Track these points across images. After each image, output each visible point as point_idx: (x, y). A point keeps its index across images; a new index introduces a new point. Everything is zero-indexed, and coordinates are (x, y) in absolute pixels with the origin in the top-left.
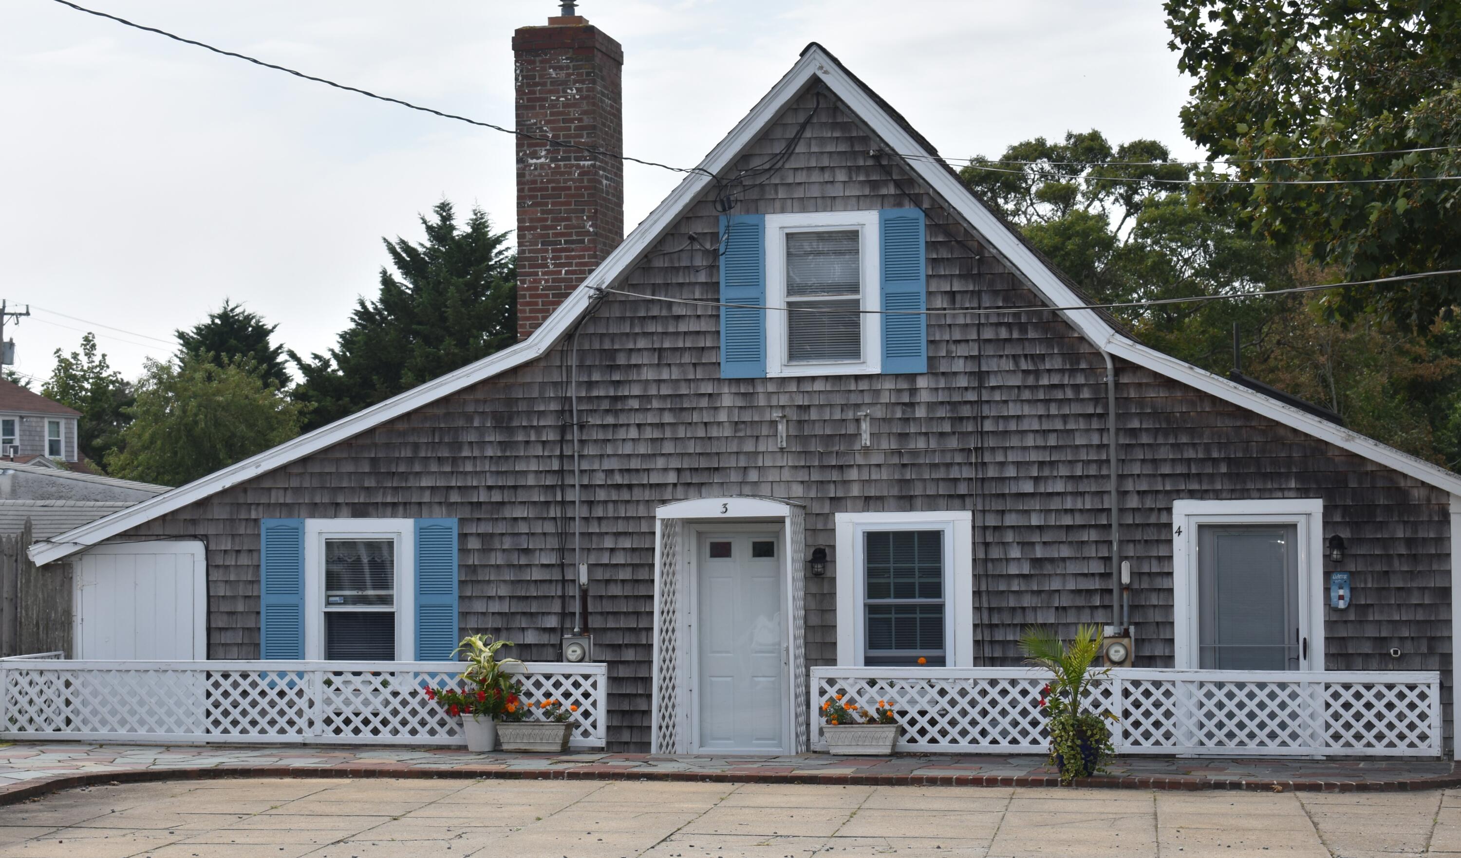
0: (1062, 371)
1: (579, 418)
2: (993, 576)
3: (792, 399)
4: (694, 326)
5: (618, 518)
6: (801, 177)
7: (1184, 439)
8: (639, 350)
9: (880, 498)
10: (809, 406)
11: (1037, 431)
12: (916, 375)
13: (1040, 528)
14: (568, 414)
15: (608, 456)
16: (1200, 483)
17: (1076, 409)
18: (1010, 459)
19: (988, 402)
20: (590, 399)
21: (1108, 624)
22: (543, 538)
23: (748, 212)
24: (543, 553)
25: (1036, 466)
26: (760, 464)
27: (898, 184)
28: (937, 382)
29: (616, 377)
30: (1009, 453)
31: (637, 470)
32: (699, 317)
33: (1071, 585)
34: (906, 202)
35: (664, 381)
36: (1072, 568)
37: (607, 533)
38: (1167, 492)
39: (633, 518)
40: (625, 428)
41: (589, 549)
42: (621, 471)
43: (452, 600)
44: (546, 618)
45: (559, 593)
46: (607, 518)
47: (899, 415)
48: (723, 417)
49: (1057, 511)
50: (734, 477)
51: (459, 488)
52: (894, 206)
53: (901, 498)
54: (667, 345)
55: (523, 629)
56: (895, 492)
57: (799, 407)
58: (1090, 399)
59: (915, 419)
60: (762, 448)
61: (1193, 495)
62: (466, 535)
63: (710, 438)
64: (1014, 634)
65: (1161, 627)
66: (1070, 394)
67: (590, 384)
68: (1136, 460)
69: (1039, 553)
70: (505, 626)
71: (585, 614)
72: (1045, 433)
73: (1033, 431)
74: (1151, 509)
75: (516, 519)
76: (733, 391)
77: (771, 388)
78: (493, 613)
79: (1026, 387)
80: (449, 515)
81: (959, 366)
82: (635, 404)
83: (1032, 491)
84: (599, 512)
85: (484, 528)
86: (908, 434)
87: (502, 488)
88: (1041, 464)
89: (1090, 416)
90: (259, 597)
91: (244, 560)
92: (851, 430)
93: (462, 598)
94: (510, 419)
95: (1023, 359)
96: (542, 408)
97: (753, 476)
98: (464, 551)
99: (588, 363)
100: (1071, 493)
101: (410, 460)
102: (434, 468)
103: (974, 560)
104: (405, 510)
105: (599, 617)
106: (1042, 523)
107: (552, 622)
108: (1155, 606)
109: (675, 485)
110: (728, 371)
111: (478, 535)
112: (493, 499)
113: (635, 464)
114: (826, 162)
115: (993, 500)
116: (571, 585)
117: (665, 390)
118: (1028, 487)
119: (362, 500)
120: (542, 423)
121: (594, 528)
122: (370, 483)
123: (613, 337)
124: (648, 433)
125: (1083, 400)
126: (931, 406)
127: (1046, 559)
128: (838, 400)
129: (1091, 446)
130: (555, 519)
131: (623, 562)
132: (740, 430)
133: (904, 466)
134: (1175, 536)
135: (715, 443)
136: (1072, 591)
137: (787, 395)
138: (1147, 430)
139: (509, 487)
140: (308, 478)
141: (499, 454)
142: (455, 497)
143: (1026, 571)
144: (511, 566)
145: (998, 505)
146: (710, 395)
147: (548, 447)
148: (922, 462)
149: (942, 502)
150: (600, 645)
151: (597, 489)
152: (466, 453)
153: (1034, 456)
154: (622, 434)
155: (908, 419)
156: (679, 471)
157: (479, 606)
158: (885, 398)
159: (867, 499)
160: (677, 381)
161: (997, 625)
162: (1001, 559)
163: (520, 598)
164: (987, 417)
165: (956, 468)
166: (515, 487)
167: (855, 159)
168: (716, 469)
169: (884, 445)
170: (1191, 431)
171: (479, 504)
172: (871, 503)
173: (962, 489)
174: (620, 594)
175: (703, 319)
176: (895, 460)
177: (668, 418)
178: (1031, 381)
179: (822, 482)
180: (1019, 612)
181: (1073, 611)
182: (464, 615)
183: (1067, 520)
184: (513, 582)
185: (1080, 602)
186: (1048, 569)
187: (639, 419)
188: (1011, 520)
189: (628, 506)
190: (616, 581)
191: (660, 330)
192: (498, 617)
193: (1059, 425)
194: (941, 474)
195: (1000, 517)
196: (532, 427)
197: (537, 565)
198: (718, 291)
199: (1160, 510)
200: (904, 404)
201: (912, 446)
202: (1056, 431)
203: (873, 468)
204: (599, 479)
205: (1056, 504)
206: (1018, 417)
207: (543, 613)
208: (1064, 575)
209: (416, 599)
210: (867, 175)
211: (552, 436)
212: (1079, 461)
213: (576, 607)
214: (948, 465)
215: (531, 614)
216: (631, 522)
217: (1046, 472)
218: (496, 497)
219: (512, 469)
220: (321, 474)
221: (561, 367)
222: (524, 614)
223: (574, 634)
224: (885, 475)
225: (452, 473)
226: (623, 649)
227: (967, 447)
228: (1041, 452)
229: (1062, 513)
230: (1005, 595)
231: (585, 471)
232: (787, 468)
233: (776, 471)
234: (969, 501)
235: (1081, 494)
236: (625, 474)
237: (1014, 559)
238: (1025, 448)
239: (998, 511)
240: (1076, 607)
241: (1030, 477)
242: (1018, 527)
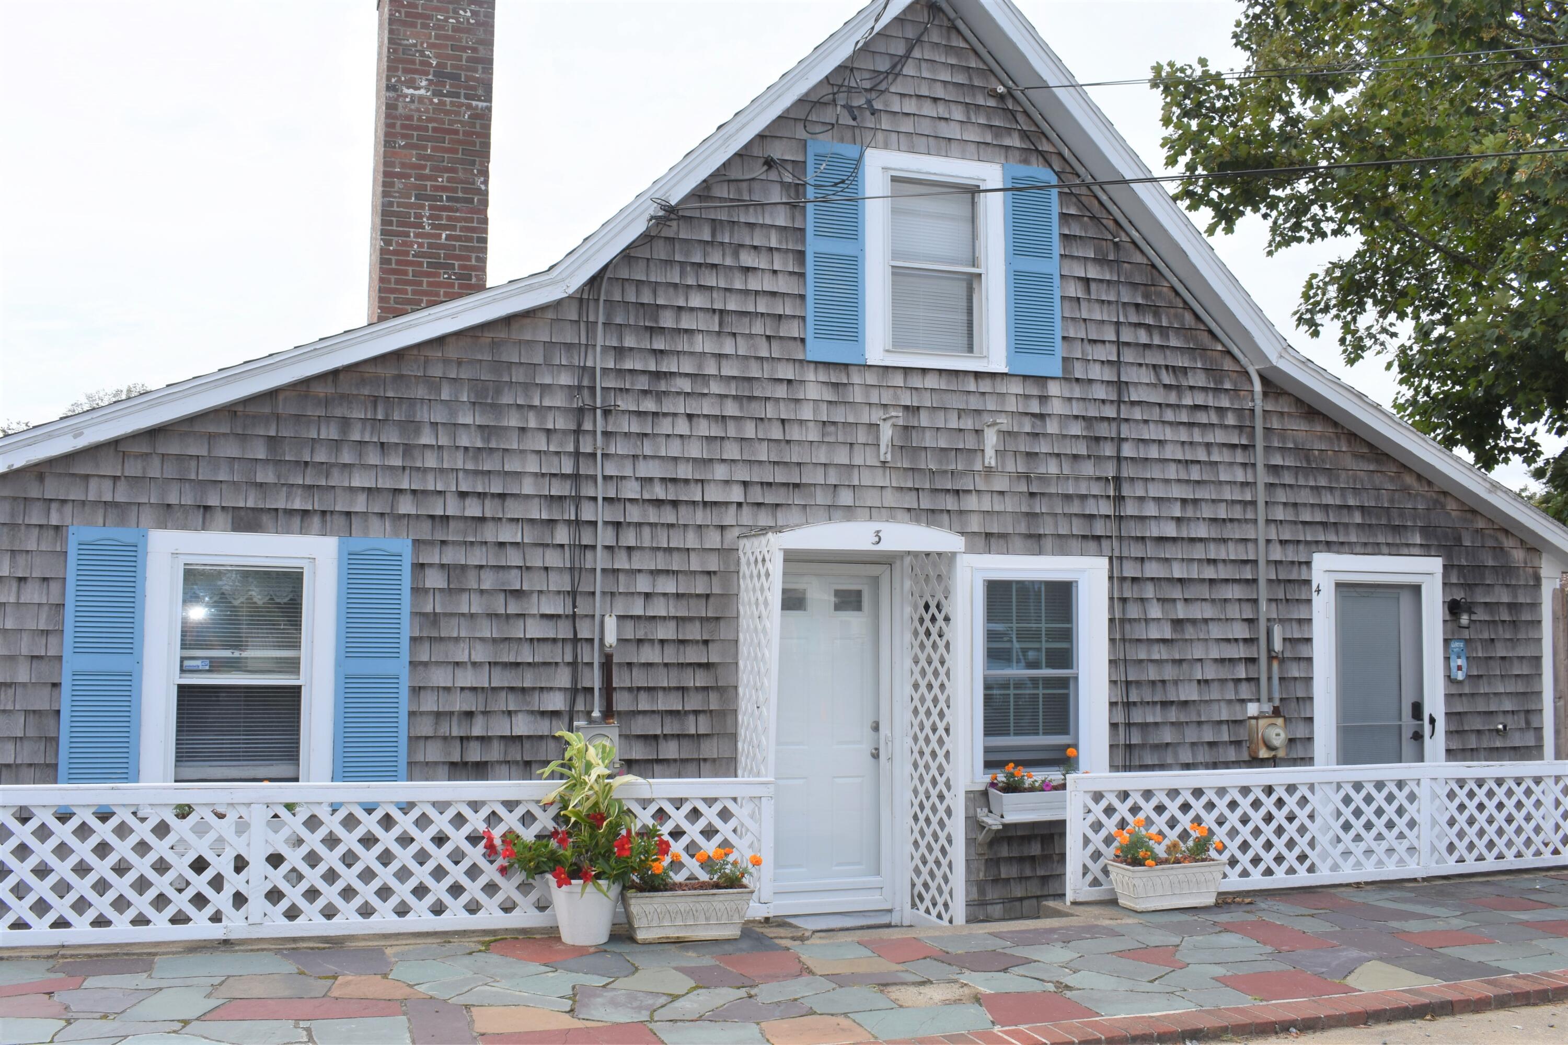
0: (1204, 389)
1: (604, 399)
2: (1131, 640)
3: (896, 396)
4: (768, 284)
5: (659, 549)
6: (910, 106)
7: (1323, 482)
8: (692, 309)
9: (1003, 536)
10: (918, 408)
11: (1179, 461)
12: (1046, 378)
13: (1180, 580)
14: (586, 392)
15: (645, 457)
16: (1337, 533)
17: (1220, 437)
18: (1151, 494)
19: (1127, 420)
20: (620, 372)
21: (1251, 700)
22: (543, 574)
23: (842, 140)
24: (543, 598)
25: (1179, 504)
26: (857, 483)
27: (1024, 135)
28: (1072, 390)
29: (659, 345)
30: (1150, 486)
31: (686, 481)
32: (775, 272)
33: (1215, 653)
34: (1033, 159)
35: (727, 356)
36: (1216, 632)
37: (640, 571)
38: (1307, 543)
39: (678, 549)
40: (670, 419)
41: (612, 594)
42: (663, 480)
43: (400, 667)
44: (545, 696)
45: (569, 658)
46: (641, 548)
47: (1028, 429)
48: (807, 413)
49: (1200, 560)
50: (821, 498)
51: (414, 492)
52: (1020, 162)
53: (1029, 536)
54: (731, 306)
55: (510, 713)
56: (1022, 528)
57: (906, 408)
58: (1234, 427)
59: (1045, 435)
60: (858, 461)
61: (1329, 546)
62: (422, 566)
63: (788, 442)
64: (1154, 715)
65: (1301, 703)
66: (1214, 419)
67: (620, 352)
68: (1278, 503)
69: (1181, 612)
70: (481, 708)
71: (608, 690)
72: (1187, 463)
73: (1175, 460)
74: (1293, 563)
75: (502, 545)
76: (822, 378)
77: (871, 379)
78: (462, 689)
79: (1168, 405)
80: (396, 534)
81: (1096, 372)
82: (685, 385)
83: (1174, 535)
84: (629, 538)
85: (451, 556)
86: (1037, 454)
87: (481, 496)
88: (1184, 501)
89: (1234, 446)
90: (60, 658)
91: (32, 594)
92: (971, 443)
93: (414, 664)
94: (498, 392)
95: (1164, 371)
96: (548, 380)
97: (846, 498)
98: (418, 591)
99: (619, 320)
100: (1214, 539)
101: (336, 444)
102: (373, 458)
103: (1111, 620)
104: (324, 522)
105: (626, 695)
106: (1185, 576)
107: (557, 702)
108: (1295, 679)
109: (739, 504)
110: (817, 350)
111: (442, 566)
112: (468, 513)
113: (684, 471)
114: (940, 92)
115: (1132, 543)
116: (586, 647)
117: (729, 370)
118: (1170, 530)
119: (250, 504)
120: (547, 403)
121: (621, 562)
122: (266, 475)
123: (655, 287)
124: (703, 428)
125: (1227, 427)
126: (1064, 418)
127: (1188, 620)
128: (957, 402)
129: (1235, 483)
130: (562, 546)
131: (664, 614)
132: (829, 434)
133: (1032, 495)
134: (1315, 594)
135: (795, 448)
136: (1216, 660)
137: (891, 391)
138: (1288, 467)
139: (493, 495)
140: (156, 462)
141: (479, 444)
142: (406, 506)
143: (1168, 636)
144: (492, 616)
145: (1136, 551)
146: (789, 382)
147: (555, 438)
148: (1053, 491)
149: (1075, 544)
150: (627, 737)
151: (628, 504)
152: (426, 439)
153: (1178, 492)
154: (665, 427)
155: (1037, 434)
156: (745, 484)
157: (440, 678)
158: (1011, 405)
159: (988, 535)
160: (746, 357)
161: (1135, 703)
162: (1139, 620)
163: (506, 665)
164: (1126, 439)
165: (1091, 501)
166: (502, 496)
167: (974, 95)
168: (796, 486)
169: (1010, 467)
170: (1329, 472)
171: (446, 519)
172: (993, 541)
173: (1099, 529)
174: (657, 660)
175: (780, 276)
176: (1023, 488)
177: (731, 409)
178: (1173, 398)
179: (933, 511)
180: (1159, 685)
181: (1216, 684)
182: (416, 691)
183: (1209, 573)
184: (494, 641)
185: (1224, 673)
186: (1190, 633)
187: (693, 407)
188: (1153, 570)
189: (671, 532)
190: (652, 641)
191: (722, 284)
192: (468, 694)
193: (1202, 455)
194: (1075, 508)
195: (1139, 565)
196: (531, 407)
197: (534, 615)
198: (803, 240)
199: (1300, 563)
200: (1033, 415)
201: (1042, 470)
202: (1199, 462)
203: (995, 495)
204: (631, 490)
205: (1198, 552)
206: (1160, 441)
207: (542, 689)
208: (1206, 640)
209: (338, 664)
210: (989, 118)
211: (561, 423)
212: (1222, 501)
213: (595, 679)
214: (1083, 497)
215: (523, 690)
216: (676, 556)
217: (1190, 513)
218: (473, 509)
219: (498, 467)
220: (179, 457)
221: (578, 322)
222: (512, 689)
223: (590, 720)
224: (1010, 505)
225: (404, 468)
226: (661, 741)
227: (1105, 475)
228: (1184, 486)
229: (1205, 564)
230: (1145, 664)
231: (611, 477)
232: (889, 490)
233: (876, 493)
234: (1105, 544)
235: (1225, 541)
236: (669, 485)
237: (1154, 619)
238: (1167, 481)
239: (1136, 558)
240: (1219, 680)
241: (1172, 518)
242: (1159, 579)
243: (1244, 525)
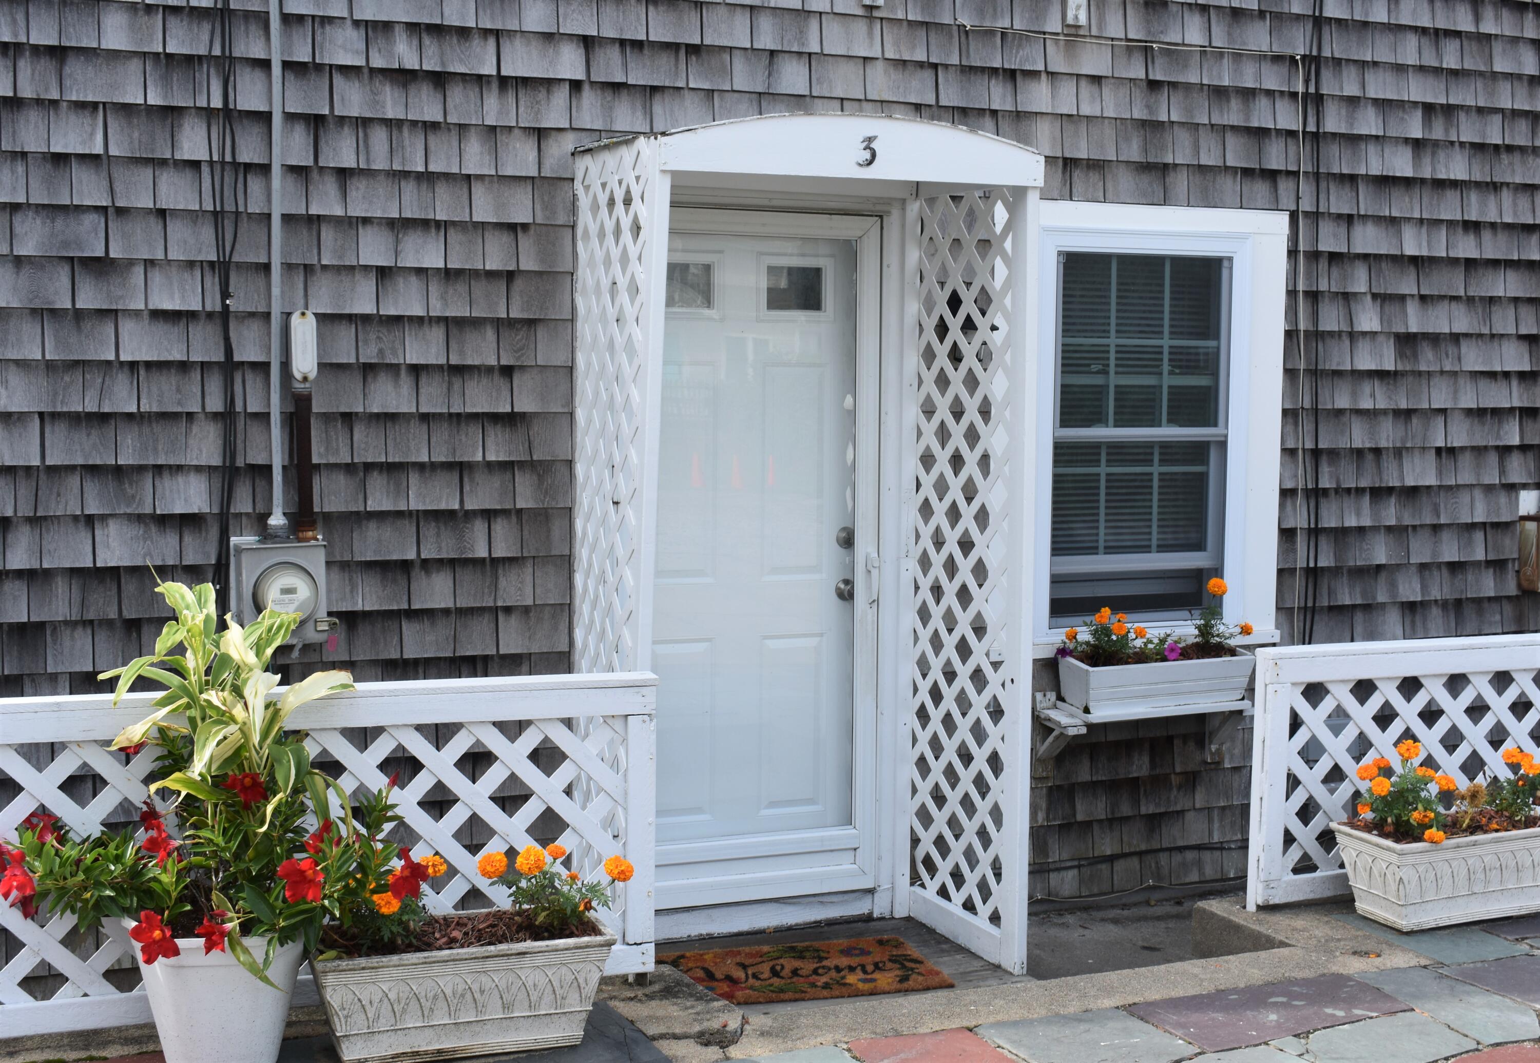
2: (1325, 372)
5: (405, 174)
9: (1096, 166)
11: (1424, 31)
13: (1415, 261)
18: (1372, 93)
21: (1525, 486)
22: (155, 225)
24: (156, 277)
25: (1419, 114)
26: (815, 48)
30: (1370, 76)
31: (463, 32)
33: (1468, 400)
36: (1473, 358)
37: (366, 221)
39: (447, 176)
41: (308, 269)
42: (413, 28)
44: (167, 483)
45: (215, 404)
46: (369, 173)
49: (1451, 223)
50: (743, 76)
53: (1145, 167)
55: (90, 521)
56: (1134, 152)
60: (818, 2)
64: (1358, 514)
69: (1414, 320)
70: (26, 510)
71: (302, 470)
72: (1437, 35)
73: (1415, 29)
75: (60, 160)
83: (1409, 173)
84: (343, 152)
87: (9, 50)
88: (1429, 109)
97: (793, 78)
100: (1478, 184)
103: (1290, 335)
105: (341, 480)
106: (1425, 253)
107: (192, 496)
109: (576, 86)
113: (458, 11)
115: (1334, 187)
116: (253, 382)
118: (1402, 164)
121: (326, 201)
127: (1426, 336)
129: (1519, 77)
130: (195, 165)
131: (418, 310)
133: (1153, 85)
136: (1469, 412)
139: (37, 50)
143: (1389, 365)
144: (44, 313)
145: (1342, 202)
148: (1194, 79)
149: (1229, 185)
150: (345, 566)
151: (338, 80)
153: (1419, 90)
156: (588, 43)
161: (1325, 491)
162: (1340, 333)
163: (77, 419)
165: (1263, 103)
166: (58, 52)
168: (694, 50)
169: (1114, 28)
172: (1078, 175)
173: (1275, 156)
174: (406, 406)
176: (1137, 70)
180: (1370, 457)
181: (1468, 455)
183: (1466, 248)
184: (50, 366)
185: (1483, 436)
186: (1427, 360)
189: (432, 139)
190: (394, 369)
193: (1464, 21)
194: (1233, 115)
195: (1343, 230)
197: (137, 313)
201: (1174, 37)
202: (1458, 34)
203: (1083, 83)
204: (345, 48)
205: (1450, 207)
207: (158, 469)
208: (1454, 374)
212: (1495, 110)
213: (273, 448)
214: (1248, 94)
215: (118, 471)
216: (442, 190)
217: (1438, 133)
222: (92, 470)
223: (266, 534)
224: (1111, 104)
226: (418, 575)
227: (1289, 51)
228: (1431, 80)
229: (1460, 230)
230: (1345, 419)
231: (301, 18)
232: (880, 65)
233: (852, 71)
234: (1285, 186)
235: (1495, 187)
236: (427, 40)
237: (1364, 334)
238: (1400, 68)
239: (1339, 216)
240: (1473, 448)
241: (1407, 140)
242: (1378, 257)
243: (1531, 159)
